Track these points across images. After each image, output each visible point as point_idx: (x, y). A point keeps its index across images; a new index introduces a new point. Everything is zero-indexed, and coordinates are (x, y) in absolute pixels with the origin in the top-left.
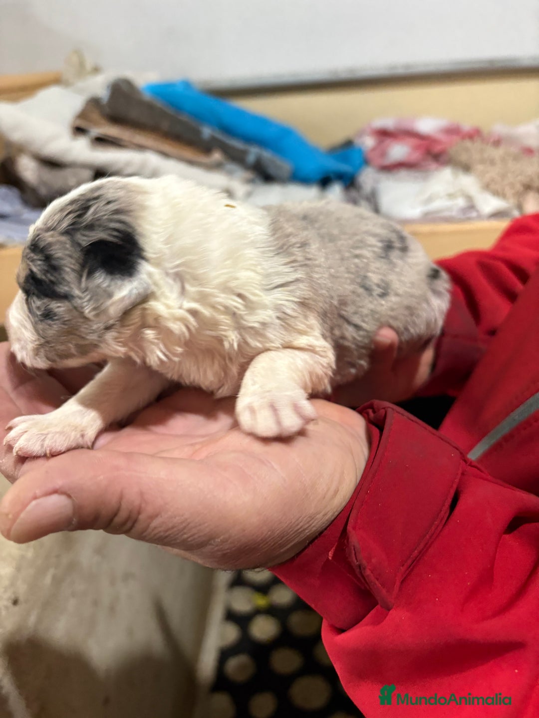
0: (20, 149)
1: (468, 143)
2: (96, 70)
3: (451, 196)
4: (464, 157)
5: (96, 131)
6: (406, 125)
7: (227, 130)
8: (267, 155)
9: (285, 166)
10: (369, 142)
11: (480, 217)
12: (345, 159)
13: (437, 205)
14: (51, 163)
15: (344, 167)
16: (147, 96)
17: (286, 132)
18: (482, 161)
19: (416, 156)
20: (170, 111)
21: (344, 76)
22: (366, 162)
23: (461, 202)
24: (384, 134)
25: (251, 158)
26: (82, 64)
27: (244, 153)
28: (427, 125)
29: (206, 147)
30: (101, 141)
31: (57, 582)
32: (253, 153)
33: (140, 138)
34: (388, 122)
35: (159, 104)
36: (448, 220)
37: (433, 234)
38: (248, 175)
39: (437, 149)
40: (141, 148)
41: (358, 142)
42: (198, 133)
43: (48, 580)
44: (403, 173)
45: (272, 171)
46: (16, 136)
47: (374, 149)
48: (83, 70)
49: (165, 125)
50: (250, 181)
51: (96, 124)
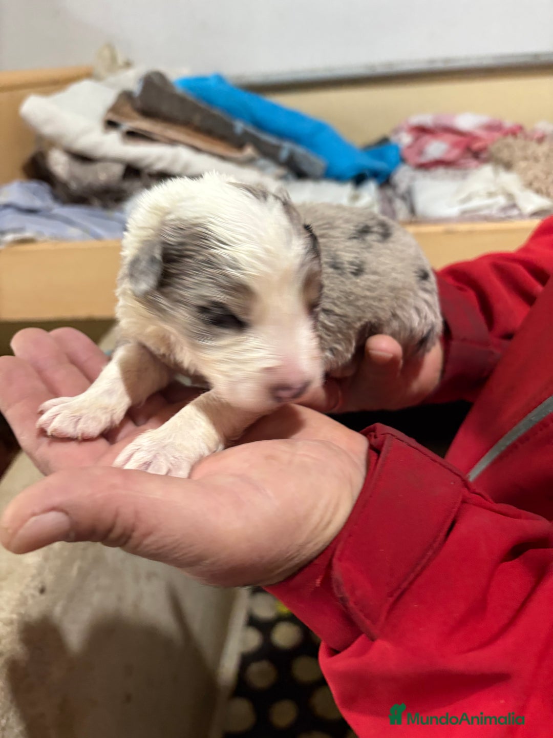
0: (51, 143)
1: (510, 140)
2: (128, 65)
3: (491, 195)
4: (505, 155)
5: (128, 125)
6: (446, 122)
7: (260, 125)
8: (300, 150)
9: (318, 163)
10: (406, 139)
11: (521, 216)
12: (381, 157)
13: (475, 203)
14: (83, 158)
15: (379, 165)
16: (179, 90)
17: (321, 127)
18: (526, 158)
19: (454, 154)
20: (203, 105)
21: (380, 70)
22: (403, 160)
23: (502, 201)
24: (421, 131)
25: (284, 155)
26: (114, 59)
27: (278, 148)
28: (466, 122)
29: (238, 143)
30: (133, 135)
31: (83, 575)
32: (286, 149)
33: (172, 133)
34: (426, 119)
35: (191, 97)
36: (487, 219)
37: (471, 233)
38: (281, 171)
39: (476, 146)
40: (173, 142)
41: (394, 139)
42: (230, 127)
43: (74, 571)
44: (440, 171)
45: (305, 167)
46: (48, 130)
47: (410, 147)
48: (114, 64)
49: (197, 119)
50: (282, 178)
51: (128, 117)
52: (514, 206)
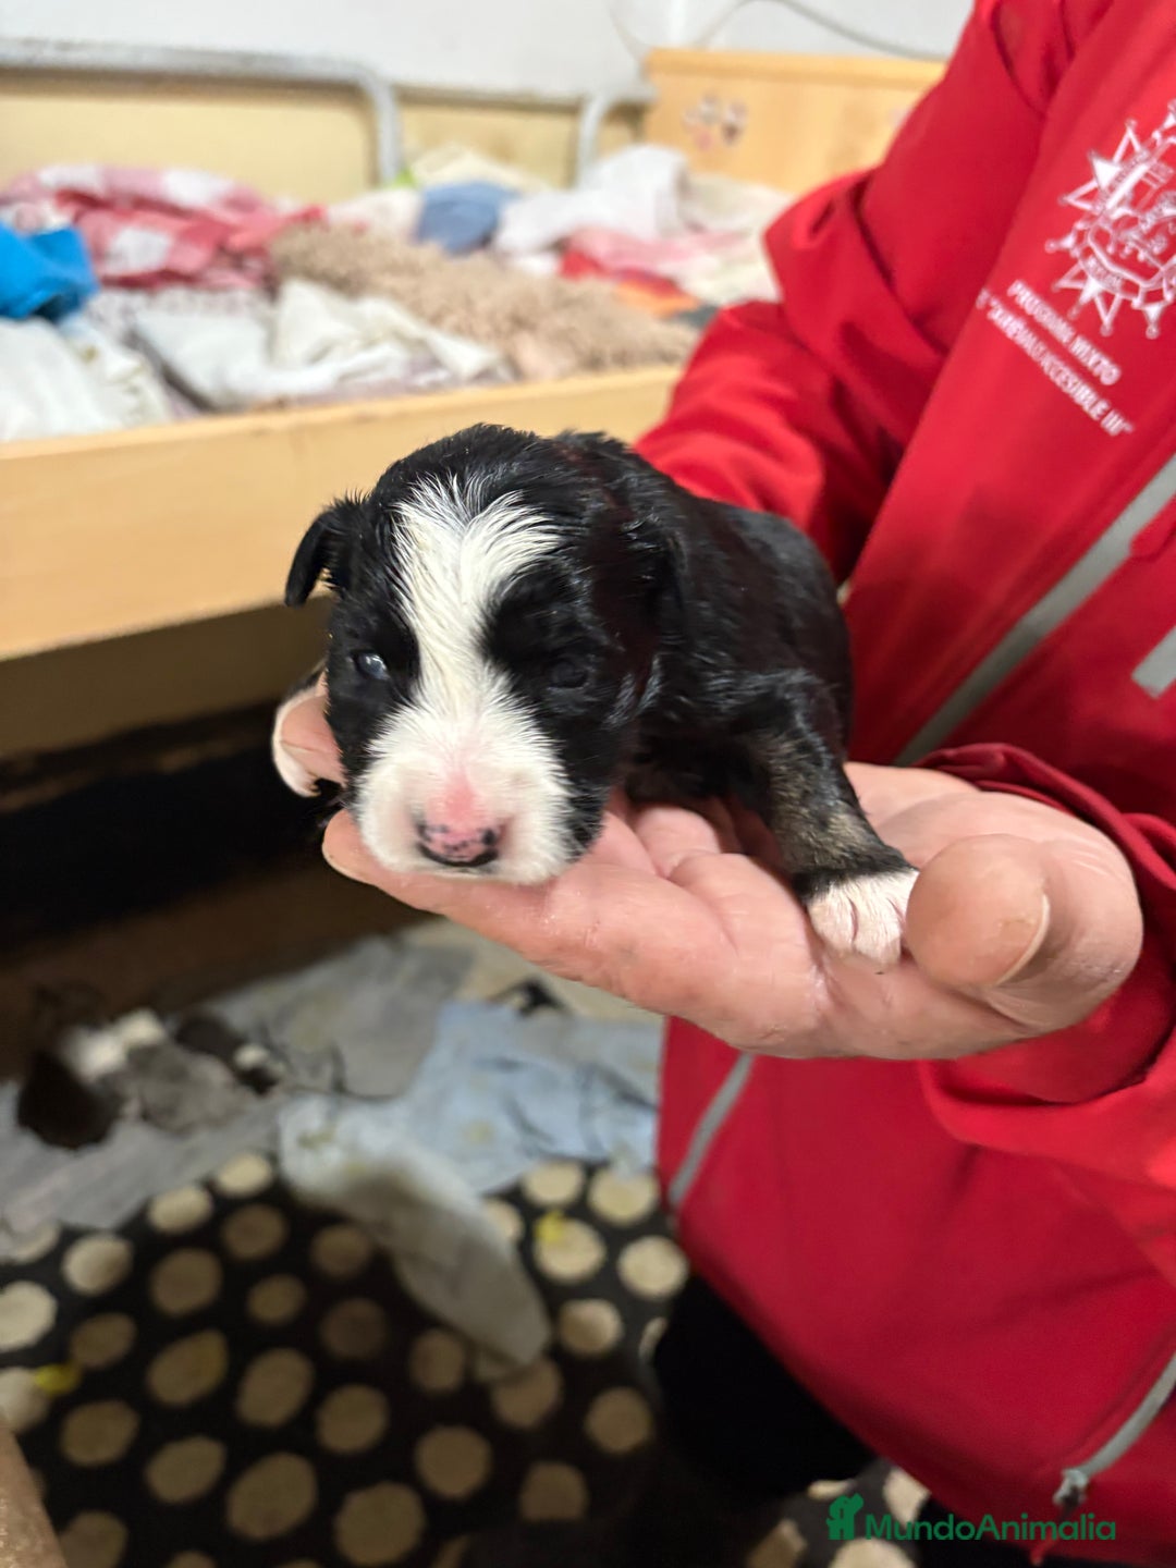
6: (138, 186)
10: (53, 215)
11: (457, 381)
19: (193, 257)
24: (83, 201)
28: (189, 187)
34: (82, 175)
39: (237, 241)
52: (435, 363)
